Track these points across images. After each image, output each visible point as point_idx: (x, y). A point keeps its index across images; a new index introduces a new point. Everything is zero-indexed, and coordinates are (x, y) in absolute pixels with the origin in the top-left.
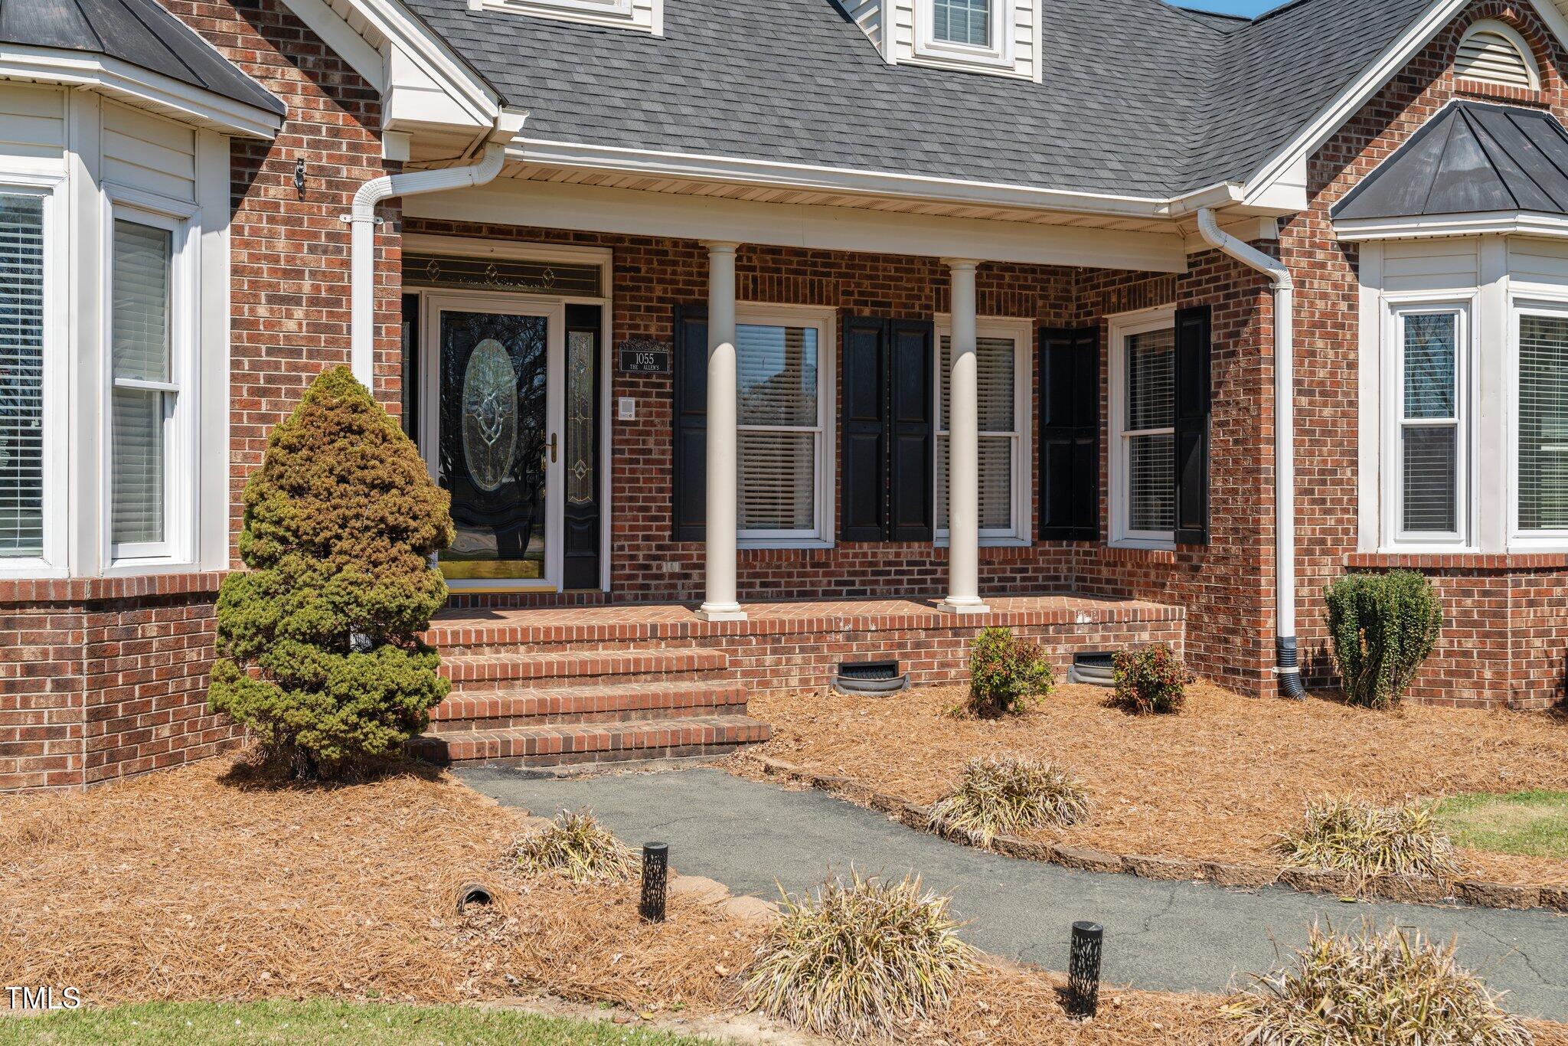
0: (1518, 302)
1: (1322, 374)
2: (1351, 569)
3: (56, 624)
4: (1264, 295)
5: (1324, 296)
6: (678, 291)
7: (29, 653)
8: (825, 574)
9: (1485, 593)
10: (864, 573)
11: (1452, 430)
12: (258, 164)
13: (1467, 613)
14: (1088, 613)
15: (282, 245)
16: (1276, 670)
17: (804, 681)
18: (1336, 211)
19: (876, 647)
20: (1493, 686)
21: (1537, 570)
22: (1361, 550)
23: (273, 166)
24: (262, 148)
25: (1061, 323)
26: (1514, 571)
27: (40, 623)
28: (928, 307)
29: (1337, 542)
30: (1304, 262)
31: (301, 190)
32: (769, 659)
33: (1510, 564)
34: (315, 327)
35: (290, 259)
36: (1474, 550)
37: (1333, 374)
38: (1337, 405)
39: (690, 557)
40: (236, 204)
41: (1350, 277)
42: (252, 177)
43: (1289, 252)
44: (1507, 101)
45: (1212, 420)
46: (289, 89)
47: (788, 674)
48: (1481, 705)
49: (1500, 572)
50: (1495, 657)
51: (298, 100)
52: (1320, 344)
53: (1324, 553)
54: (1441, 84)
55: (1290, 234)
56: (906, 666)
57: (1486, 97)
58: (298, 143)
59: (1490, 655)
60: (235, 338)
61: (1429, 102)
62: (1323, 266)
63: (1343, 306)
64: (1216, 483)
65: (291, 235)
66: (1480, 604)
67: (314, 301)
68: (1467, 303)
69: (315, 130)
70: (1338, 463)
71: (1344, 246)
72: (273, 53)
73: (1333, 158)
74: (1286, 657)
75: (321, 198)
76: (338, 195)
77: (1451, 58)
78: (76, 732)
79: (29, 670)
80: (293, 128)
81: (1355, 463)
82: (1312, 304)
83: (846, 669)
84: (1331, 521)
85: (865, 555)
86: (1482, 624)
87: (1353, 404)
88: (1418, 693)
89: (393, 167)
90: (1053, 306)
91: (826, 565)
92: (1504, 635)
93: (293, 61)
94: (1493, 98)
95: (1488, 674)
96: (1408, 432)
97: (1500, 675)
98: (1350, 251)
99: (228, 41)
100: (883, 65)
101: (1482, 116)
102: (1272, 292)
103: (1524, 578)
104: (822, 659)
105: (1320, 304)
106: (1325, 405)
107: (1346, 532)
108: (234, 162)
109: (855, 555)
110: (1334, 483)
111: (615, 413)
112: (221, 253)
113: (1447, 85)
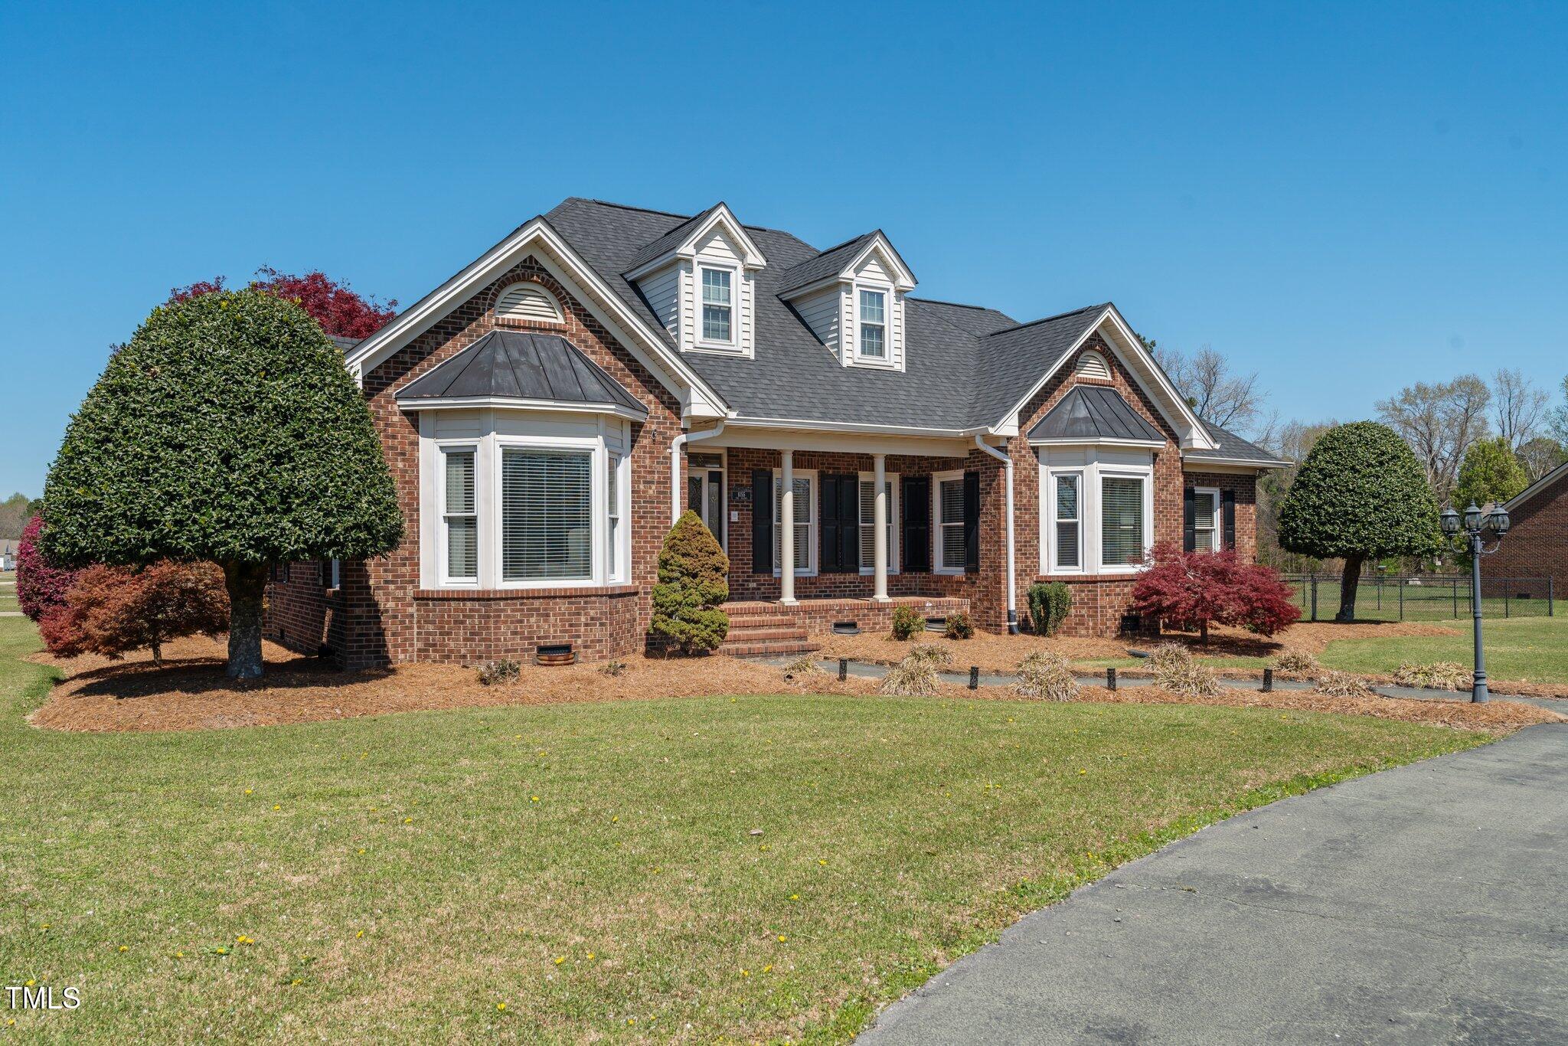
0: (1101, 472)
1: (1025, 501)
2: (1037, 582)
3: (600, 603)
4: (1001, 469)
5: (1025, 469)
6: (755, 465)
7: (592, 613)
8: (815, 588)
9: (1089, 591)
10: (831, 587)
11: (1075, 525)
12: (639, 431)
13: (1083, 599)
14: (931, 602)
15: (648, 461)
16: (1008, 624)
17: (821, 630)
18: (1030, 433)
19: (848, 616)
20: (1093, 629)
21: (1110, 581)
22: (1041, 574)
23: (644, 432)
24: (641, 425)
25: (911, 474)
26: (1101, 582)
27: (595, 602)
28: (856, 469)
29: (1031, 571)
30: (1017, 455)
31: (654, 440)
32: (807, 621)
33: (1099, 579)
34: (659, 493)
35: (651, 467)
36: (1085, 573)
37: (1029, 501)
38: (1031, 514)
39: (760, 580)
40: (632, 446)
41: (1035, 460)
42: (638, 436)
43: (1011, 451)
44: (1098, 385)
45: (981, 520)
46: (650, 402)
47: (815, 627)
48: (1088, 636)
49: (1095, 582)
50: (1093, 616)
51: (653, 406)
52: (1024, 489)
53: (1026, 575)
54: (1071, 379)
55: (1011, 443)
56: (860, 624)
57: (1089, 384)
58: (653, 423)
59: (1091, 616)
60: (633, 497)
61: (1066, 387)
62: (1024, 456)
63: (1033, 473)
64: (982, 547)
65: (651, 458)
66: (1088, 595)
67: (658, 483)
68: (1081, 472)
69: (658, 418)
70: (1031, 538)
71: (1033, 449)
72: (645, 389)
73: (1029, 412)
74: (1012, 618)
75: (661, 443)
76: (666, 441)
77: (1075, 368)
78: (606, 640)
79: (592, 619)
80: (651, 417)
81: (1038, 538)
82: (1020, 473)
83: (837, 625)
84: (1029, 562)
85: (831, 579)
86: (1088, 603)
87: (1037, 513)
88: (1064, 632)
89: (685, 431)
90: (908, 467)
91: (815, 583)
92: (1097, 608)
93: (651, 392)
94: (1092, 384)
95: (1091, 624)
96: (1059, 525)
97: (1095, 624)
98: (1035, 450)
99: (629, 386)
100: (841, 368)
101: (1088, 392)
102: (1005, 468)
103: (1105, 584)
104: (827, 621)
105: (1024, 472)
106: (1026, 514)
107: (1035, 566)
108: (632, 431)
109: (827, 579)
110: (1030, 546)
111: (729, 518)
112: (628, 465)
113: (1073, 379)
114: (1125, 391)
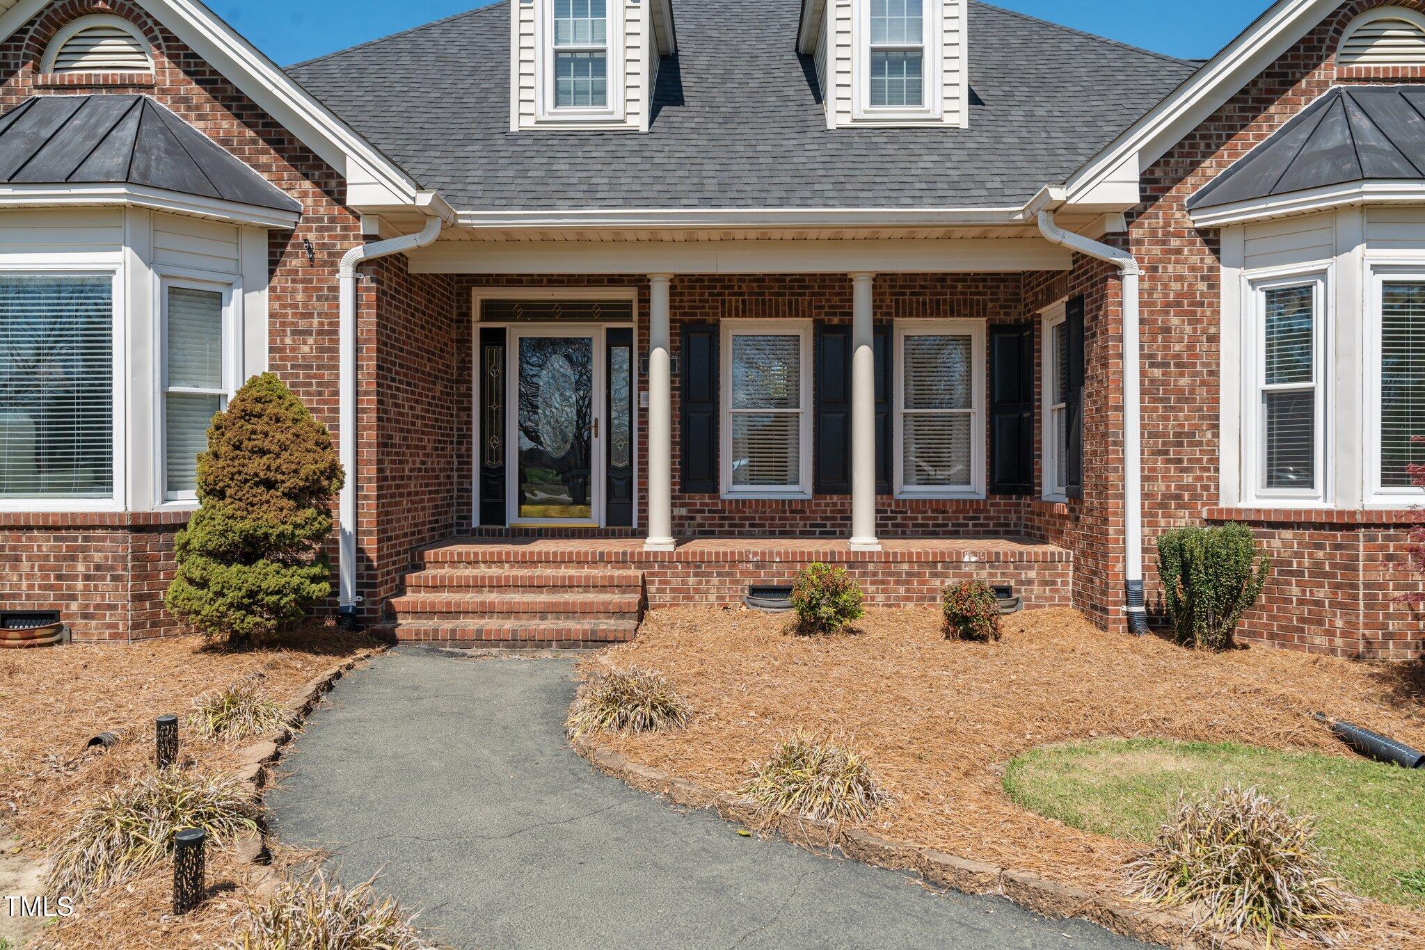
0: (1376, 269)
1: (1177, 347)
2: (1210, 521)
3: (113, 540)
4: (1111, 282)
5: (1179, 278)
6: (685, 314)
7: (98, 557)
8: (802, 519)
9: (1337, 547)
10: (834, 518)
11: (1309, 395)
12: (285, 245)
13: (1319, 565)
14: (975, 554)
15: (300, 297)
16: (1124, 608)
17: (720, 598)
18: (1191, 202)
19: (780, 574)
20: (1344, 635)
21: (1397, 526)
22: (1223, 504)
23: (294, 246)
24: (287, 235)
25: (1010, 320)
26: (1367, 526)
27: (103, 539)
28: (889, 314)
29: (1195, 497)
30: (1157, 250)
31: (312, 260)
32: (692, 580)
33: (1359, 519)
34: (321, 350)
35: (305, 306)
36: (1329, 505)
37: (1191, 348)
38: (1196, 374)
39: (695, 504)
40: (271, 272)
41: (1209, 260)
42: (282, 254)
43: (1139, 242)
44: (1400, 80)
46: (304, 195)
47: (707, 591)
48: (1333, 652)
49: (1352, 527)
50: (1348, 607)
51: (309, 201)
52: (1175, 321)
53: (1179, 506)
54: (1319, 74)
55: (1141, 225)
57: (1376, 80)
58: (309, 229)
59: (1342, 606)
60: (272, 359)
61: (1304, 93)
62: (1179, 251)
63: (1202, 286)
64: (1087, 447)
65: (305, 290)
66: (1332, 557)
67: (320, 332)
68: (1323, 274)
69: (321, 220)
70: (1197, 427)
71: (1202, 232)
72: (295, 172)
73: (1189, 155)
74: (1133, 598)
75: (324, 264)
76: (332, 260)
77: (1332, 49)
78: (124, 607)
79: (98, 568)
80: (307, 220)
81: (1217, 426)
82: (1165, 287)
83: (756, 591)
84: (1188, 479)
86: (1334, 576)
87: (1215, 374)
88: (1272, 636)
89: (369, 238)
90: (1001, 307)
92: (1355, 587)
93: (306, 176)
94: (1385, 80)
95: (1339, 623)
96: (1270, 398)
97: (1352, 625)
98: (1211, 238)
99: (265, 168)
100: (825, 131)
101: (1369, 101)
102: (1120, 278)
103: (1380, 533)
104: (737, 582)
105: (1176, 286)
106: (1182, 375)
107: (1206, 488)
108: (271, 245)
109: (827, 505)
110: (1191, 444)
111: (639, 402)
112: (260, 303)
113: (1328, 73)
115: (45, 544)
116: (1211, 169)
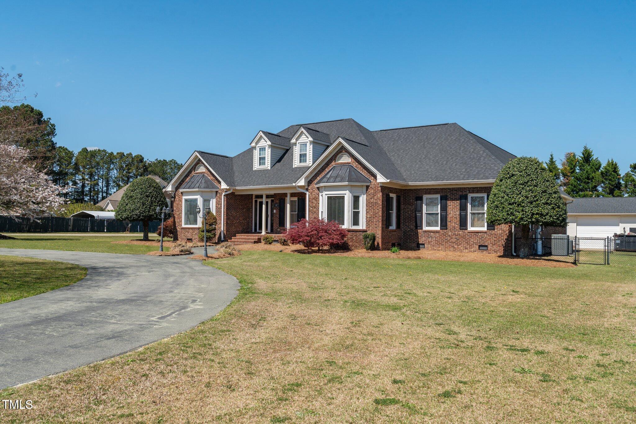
0: (326, 194)
1: (314, 205)
4: (305, 196)
5: (314, 195)
6: (280, 197)
7: (196, 232)
15: (218, 200)
18: (316, 183)
24: (217, 191)
27: (196, 230)
30: (311, 191)
39: (281, 229)
40: (216, 197)
41: (318, 192)
42: (216, 194)
43: (310, 189)
46: (219, 186)
52: (314, 201)
54: (332, 164)
58: (220, 191)
60: (216, 208)
61: (330, 167)
62: (314, 191)
63: (317, 196)
67: (220, 204)
71: (317, 188)
72: (218, 183)
75: (221, 195)
77: (335, 160)
78: (198, 238)
79: (195, 234)
87: (319, 209)
89: (226, 192)
98: (318, 188)
99: (216, 183)
100: (293, 168)
105: (314, 196)
112: (214, 200)
113: (333, 163)
114: (355, 164)
115: (191, 231)
116: (318, 178)
